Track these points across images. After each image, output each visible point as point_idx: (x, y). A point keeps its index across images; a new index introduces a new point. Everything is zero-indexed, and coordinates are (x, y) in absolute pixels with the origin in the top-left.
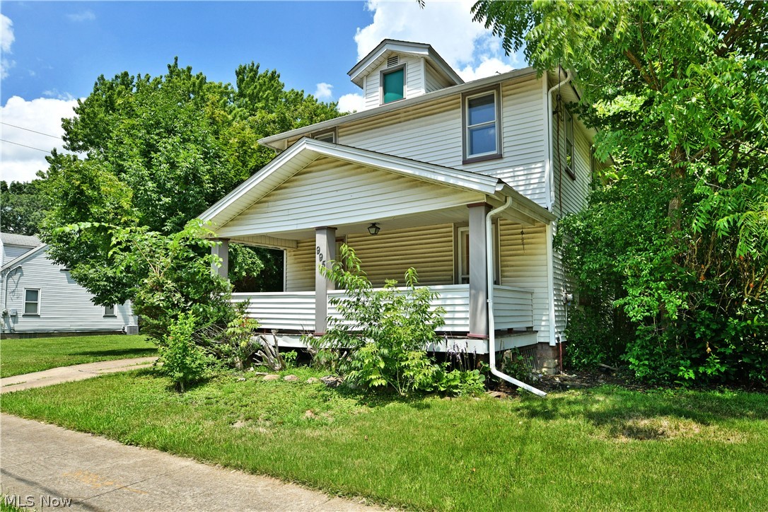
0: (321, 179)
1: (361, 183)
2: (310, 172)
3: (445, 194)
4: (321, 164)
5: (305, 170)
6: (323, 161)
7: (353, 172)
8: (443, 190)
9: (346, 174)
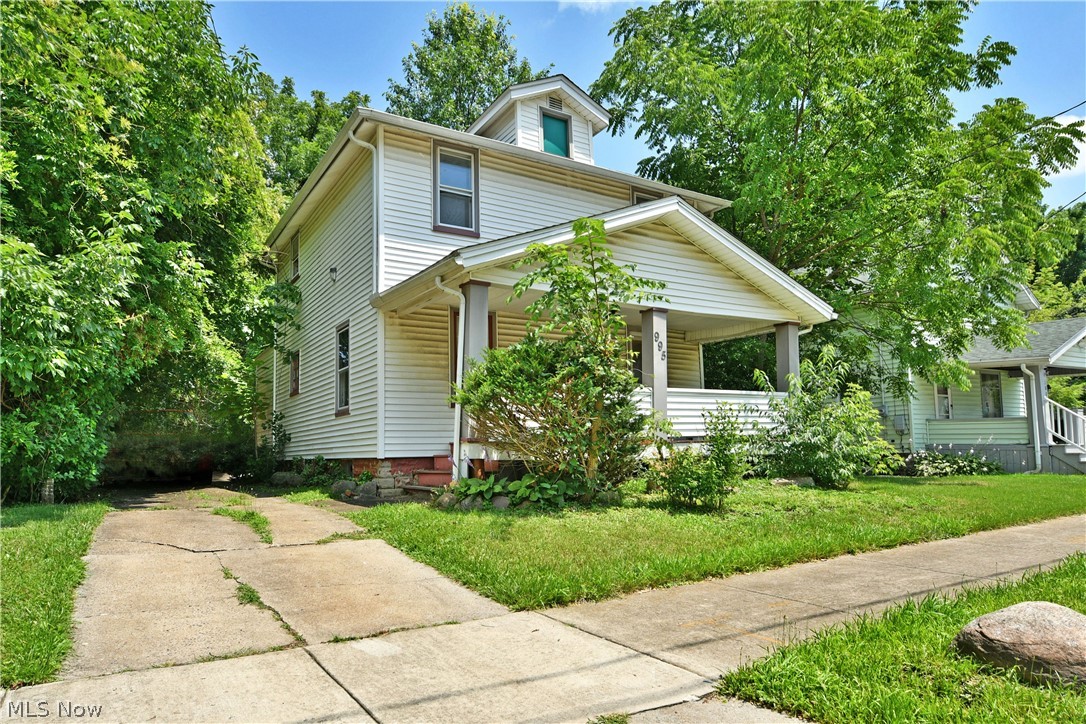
0: (659, 249)
1: (703, 270)
2: (646, 235)
3: (774, 308)
4: (659, 231)
5: (639, 230)
6: (661, 228)
7: (694, 254)
8: (773, 303)
9: (687, 254)
